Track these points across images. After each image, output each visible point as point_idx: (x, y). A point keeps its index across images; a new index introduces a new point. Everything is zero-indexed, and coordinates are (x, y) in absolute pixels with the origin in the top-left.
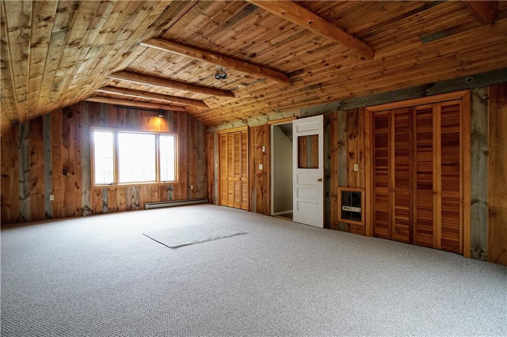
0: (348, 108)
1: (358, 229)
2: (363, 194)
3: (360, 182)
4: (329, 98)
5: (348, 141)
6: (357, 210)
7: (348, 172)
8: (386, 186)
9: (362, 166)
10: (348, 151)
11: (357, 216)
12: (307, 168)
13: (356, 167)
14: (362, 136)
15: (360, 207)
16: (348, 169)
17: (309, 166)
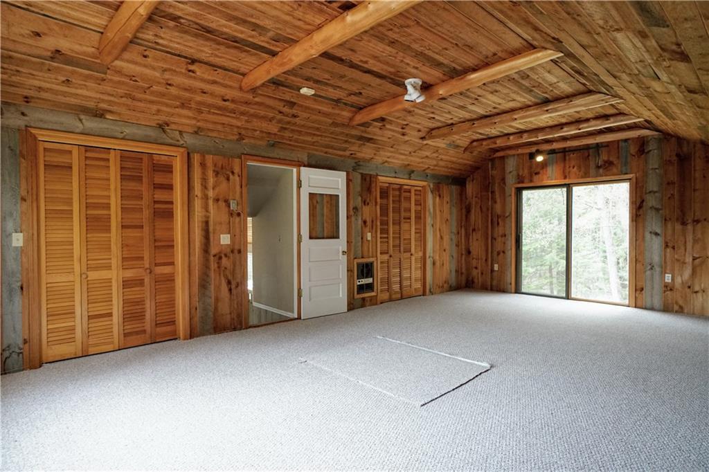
0: (364, 172)
1: (371, 300)
2: (375, 264)
3: (372, 252)
4: (351, 154)
5: (362, 207)
6: (370, 280)
7: (362, 242)
8: (387, 253)
9: (374, 235)
10: (362, 219)
11: (370, 287)
12: (323, 238)
13: (369, 237)
14: (374, 204)
15: (372, 276)
16: (362, 238)
17: (325, 236)
